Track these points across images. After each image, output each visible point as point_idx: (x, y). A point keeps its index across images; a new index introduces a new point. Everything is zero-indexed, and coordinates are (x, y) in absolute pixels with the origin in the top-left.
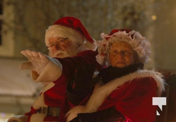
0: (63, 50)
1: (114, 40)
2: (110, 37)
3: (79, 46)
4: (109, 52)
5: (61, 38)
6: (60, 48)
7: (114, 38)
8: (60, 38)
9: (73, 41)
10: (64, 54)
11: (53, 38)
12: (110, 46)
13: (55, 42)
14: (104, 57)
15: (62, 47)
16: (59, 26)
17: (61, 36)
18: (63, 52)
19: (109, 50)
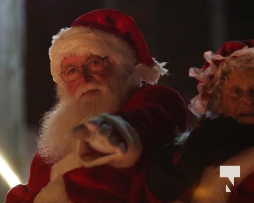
0: (99, 84)
1: (234, 66)
2: (223, 60)
3: (130, 72)
4: (219, 90)
5: (95, 56)
6: (93, 78)
7: (233, 62)
8: (92, 56)
9: (118, 63)
10: (101, 92)
11: (75, 55)
12: (225, 79)
13: (80, 65)
14: (207, 101)
15: (96, 77)
16: (88, 29)
17: (95, 52)
18: (100, 88)
19: (220, 87)
